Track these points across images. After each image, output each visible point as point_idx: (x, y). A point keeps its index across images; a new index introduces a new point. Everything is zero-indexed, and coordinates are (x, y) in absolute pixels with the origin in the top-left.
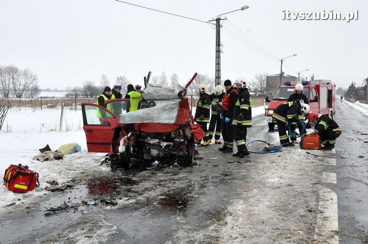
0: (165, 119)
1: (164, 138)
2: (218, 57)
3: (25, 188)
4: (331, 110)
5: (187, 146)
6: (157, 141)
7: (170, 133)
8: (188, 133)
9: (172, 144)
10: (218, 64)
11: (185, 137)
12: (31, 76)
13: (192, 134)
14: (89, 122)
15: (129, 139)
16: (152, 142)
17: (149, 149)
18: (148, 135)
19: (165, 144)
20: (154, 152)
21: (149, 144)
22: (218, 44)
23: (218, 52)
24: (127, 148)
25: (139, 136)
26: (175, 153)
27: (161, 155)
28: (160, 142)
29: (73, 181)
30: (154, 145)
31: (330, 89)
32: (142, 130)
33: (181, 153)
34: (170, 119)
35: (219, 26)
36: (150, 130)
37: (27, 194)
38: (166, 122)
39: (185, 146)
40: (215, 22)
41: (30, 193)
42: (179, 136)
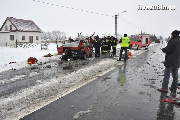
0: (76, 46)
1: (77, 51)
2: (116, 28)
3: (31, 63)
4: (147, 45)
5: (83, 54)
6: (75, 52)
7: (78, 50)
8: (83, 50)
9: (79, 53)
10: (116, 30)
11: (82, 51)
12: (64, 34)
13: (84, 50)
14: (58, 46)
15: (66, 51)
16: (73, 52)
17: (72, 54)
18: (72, 50)
19: (77, 53)
20: (74, 55)
21: (72, 53)
22: (116, 23)
23: (116, 26)
24: (66, 54)
25: (69, 51)
26: (79, 56)
27: (76, 56)
28: (75, 53)
29: (47, 62)
30: (73, 53)
31: (147, 38)
32: (70, 49)
33: (81, 56)
34: (77, 46)
35: (116, 17)
36: (72, 49)
37: (32, 65)
38: (75, 47)
39: (82, 54)
40: (115, 16)
41: (33, 64)
42: (80, 51)
